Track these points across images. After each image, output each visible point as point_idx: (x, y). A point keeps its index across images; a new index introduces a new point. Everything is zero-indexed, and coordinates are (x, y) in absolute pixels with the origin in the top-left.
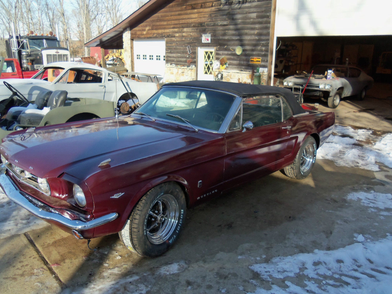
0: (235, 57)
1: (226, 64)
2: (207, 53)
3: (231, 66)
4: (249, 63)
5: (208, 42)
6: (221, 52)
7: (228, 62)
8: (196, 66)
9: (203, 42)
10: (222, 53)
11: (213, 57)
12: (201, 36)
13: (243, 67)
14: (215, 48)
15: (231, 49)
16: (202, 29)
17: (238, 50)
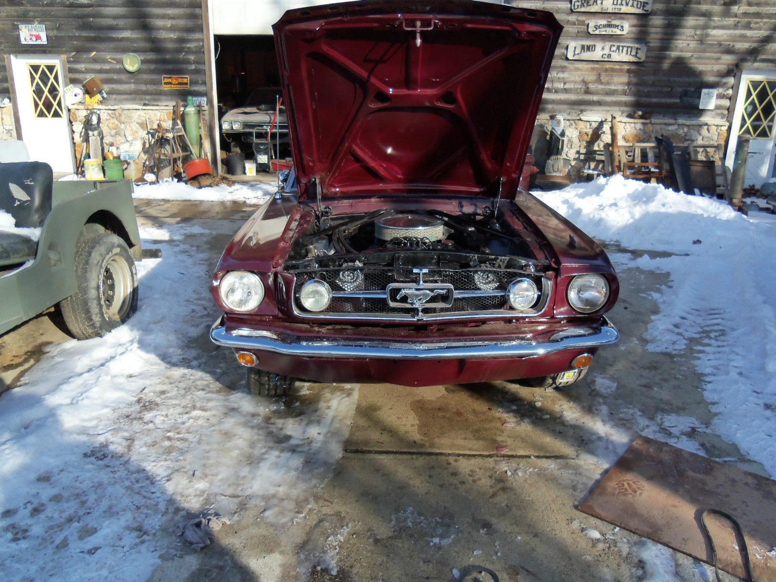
0: (123, 77)
1: (100, 92)
2: (35, 68)
3: (114, 96)
4: (162, 89)
5: (39, 42)
6: (81, 66)
7: (106, 87)
8: (13, 100)
9: (23, 42)
10: (86, 69)
11: (56, 78)
12: (17, 28)
13: (148, 97)
14: (64, 57)
15: (110, 58)
16: (16, 11)
17: (128, 61)
